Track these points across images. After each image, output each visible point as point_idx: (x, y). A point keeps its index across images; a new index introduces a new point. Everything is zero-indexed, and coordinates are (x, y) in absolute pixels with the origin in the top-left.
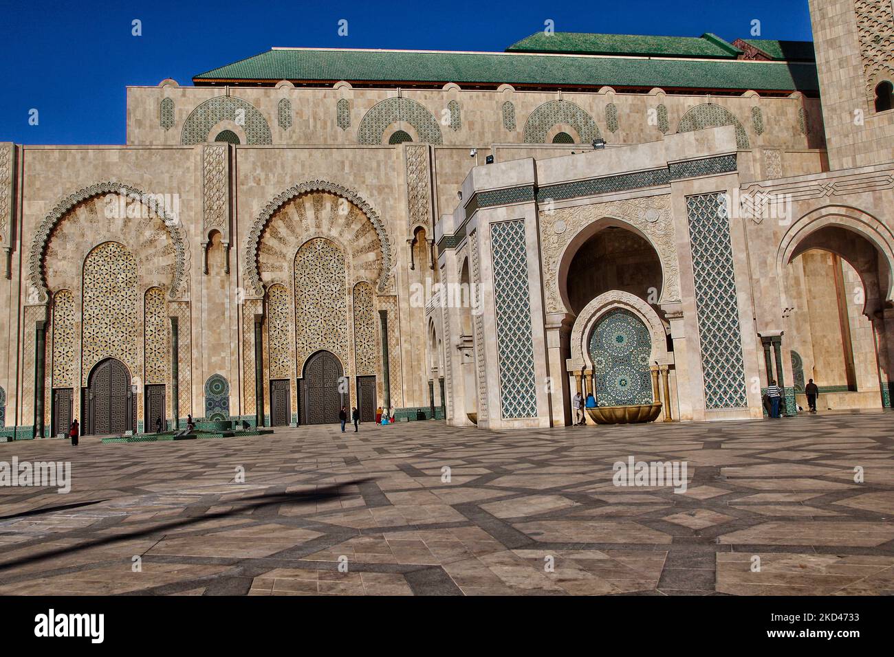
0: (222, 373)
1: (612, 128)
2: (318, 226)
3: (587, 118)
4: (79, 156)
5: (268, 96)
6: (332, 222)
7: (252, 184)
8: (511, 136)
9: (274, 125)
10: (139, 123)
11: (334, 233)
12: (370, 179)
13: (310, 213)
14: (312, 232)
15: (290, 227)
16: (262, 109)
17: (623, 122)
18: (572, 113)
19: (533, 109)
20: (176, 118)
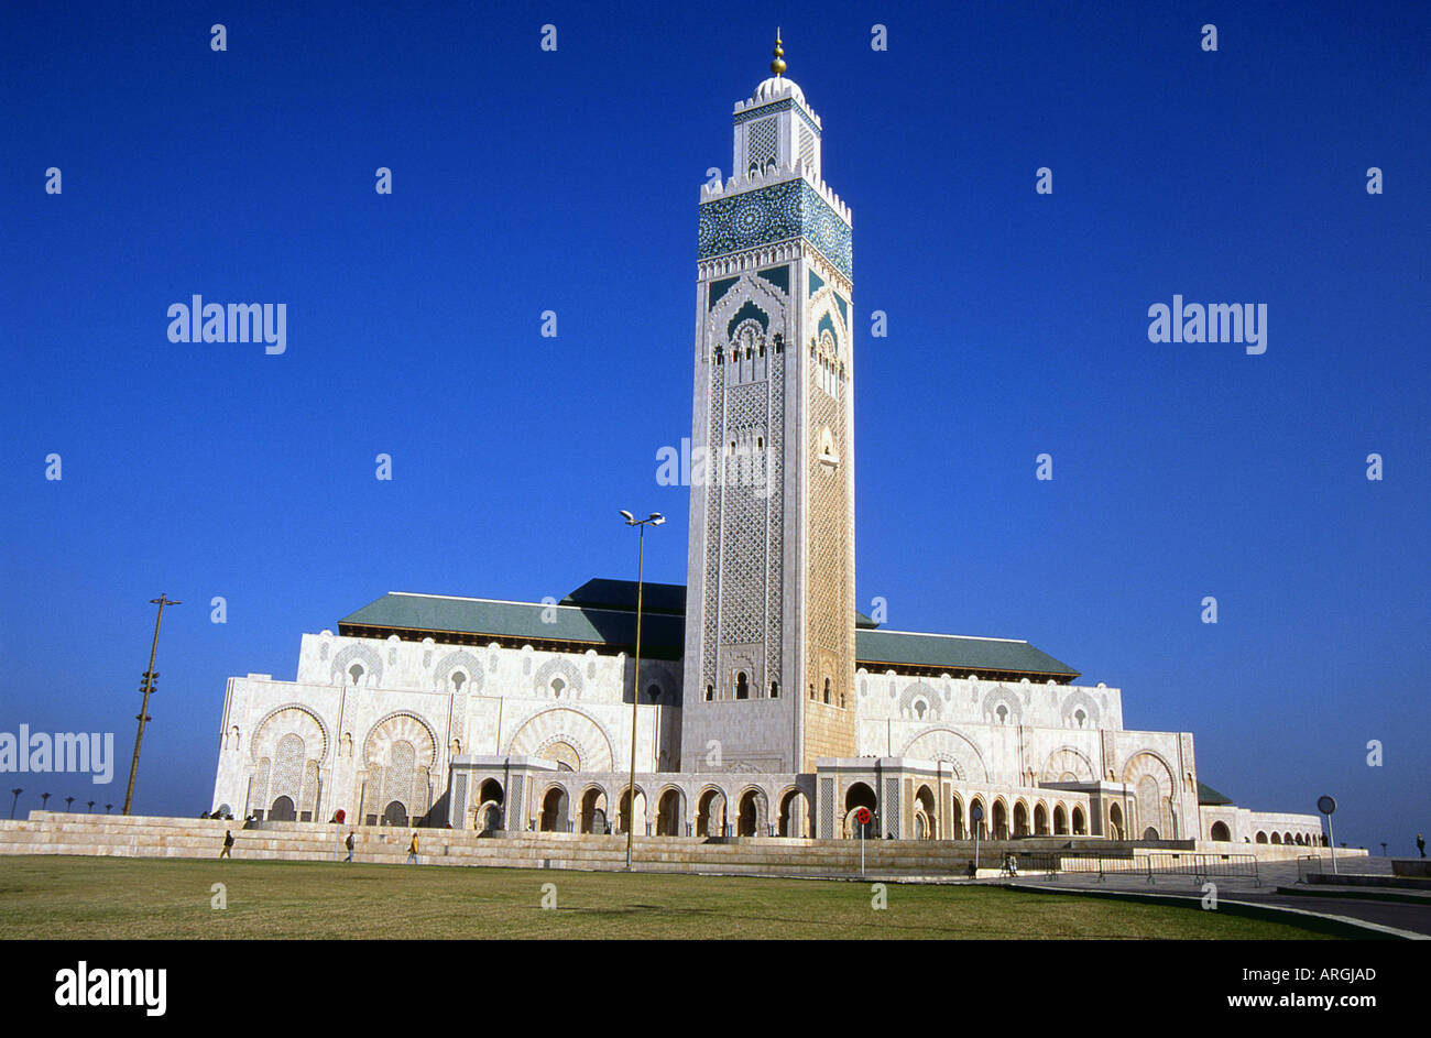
0: (342, 808)
1: (591, 676)
2: (403, 734)
3: (575, 669)
4: (282, 686)
5: (383, 644)
6: (411, 731)
7: (371, 708)
8: (526, 678)
9: (386, 664)
10: (308, 656)
11: (411, 738)
12: (433, 710)
13: (399, 727)
14: (399, 738)
15: (388, 734)
16: (379, 652)
17: (598, 674)
18: (566, 666)
19: (542, 663)
20: (329, 655)
